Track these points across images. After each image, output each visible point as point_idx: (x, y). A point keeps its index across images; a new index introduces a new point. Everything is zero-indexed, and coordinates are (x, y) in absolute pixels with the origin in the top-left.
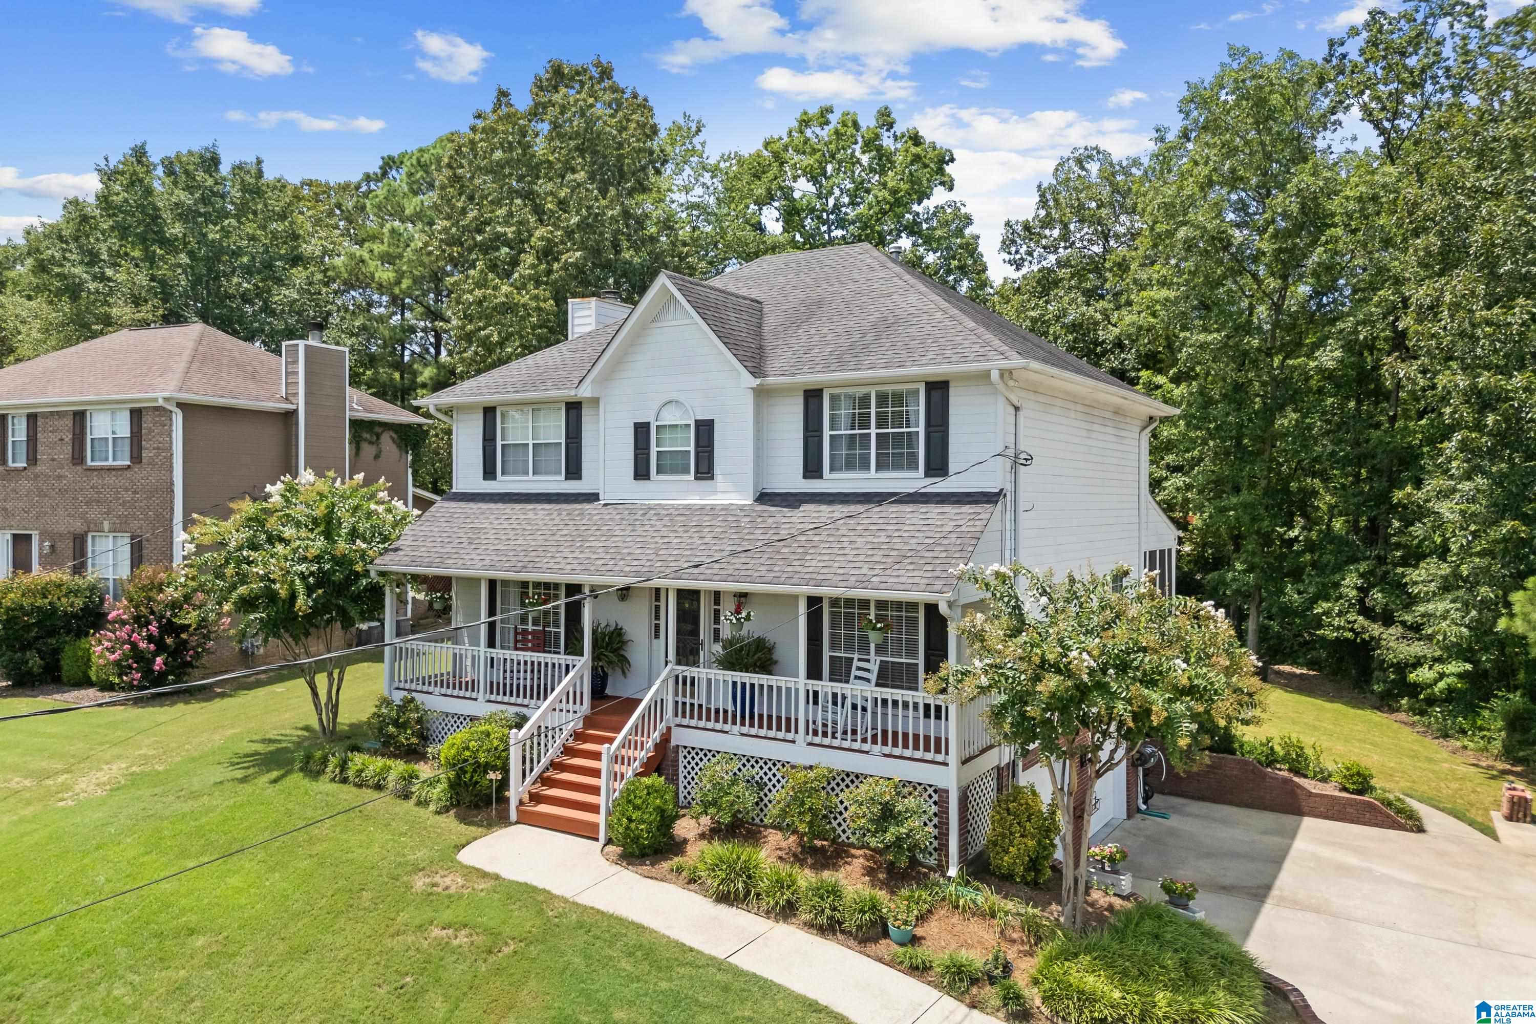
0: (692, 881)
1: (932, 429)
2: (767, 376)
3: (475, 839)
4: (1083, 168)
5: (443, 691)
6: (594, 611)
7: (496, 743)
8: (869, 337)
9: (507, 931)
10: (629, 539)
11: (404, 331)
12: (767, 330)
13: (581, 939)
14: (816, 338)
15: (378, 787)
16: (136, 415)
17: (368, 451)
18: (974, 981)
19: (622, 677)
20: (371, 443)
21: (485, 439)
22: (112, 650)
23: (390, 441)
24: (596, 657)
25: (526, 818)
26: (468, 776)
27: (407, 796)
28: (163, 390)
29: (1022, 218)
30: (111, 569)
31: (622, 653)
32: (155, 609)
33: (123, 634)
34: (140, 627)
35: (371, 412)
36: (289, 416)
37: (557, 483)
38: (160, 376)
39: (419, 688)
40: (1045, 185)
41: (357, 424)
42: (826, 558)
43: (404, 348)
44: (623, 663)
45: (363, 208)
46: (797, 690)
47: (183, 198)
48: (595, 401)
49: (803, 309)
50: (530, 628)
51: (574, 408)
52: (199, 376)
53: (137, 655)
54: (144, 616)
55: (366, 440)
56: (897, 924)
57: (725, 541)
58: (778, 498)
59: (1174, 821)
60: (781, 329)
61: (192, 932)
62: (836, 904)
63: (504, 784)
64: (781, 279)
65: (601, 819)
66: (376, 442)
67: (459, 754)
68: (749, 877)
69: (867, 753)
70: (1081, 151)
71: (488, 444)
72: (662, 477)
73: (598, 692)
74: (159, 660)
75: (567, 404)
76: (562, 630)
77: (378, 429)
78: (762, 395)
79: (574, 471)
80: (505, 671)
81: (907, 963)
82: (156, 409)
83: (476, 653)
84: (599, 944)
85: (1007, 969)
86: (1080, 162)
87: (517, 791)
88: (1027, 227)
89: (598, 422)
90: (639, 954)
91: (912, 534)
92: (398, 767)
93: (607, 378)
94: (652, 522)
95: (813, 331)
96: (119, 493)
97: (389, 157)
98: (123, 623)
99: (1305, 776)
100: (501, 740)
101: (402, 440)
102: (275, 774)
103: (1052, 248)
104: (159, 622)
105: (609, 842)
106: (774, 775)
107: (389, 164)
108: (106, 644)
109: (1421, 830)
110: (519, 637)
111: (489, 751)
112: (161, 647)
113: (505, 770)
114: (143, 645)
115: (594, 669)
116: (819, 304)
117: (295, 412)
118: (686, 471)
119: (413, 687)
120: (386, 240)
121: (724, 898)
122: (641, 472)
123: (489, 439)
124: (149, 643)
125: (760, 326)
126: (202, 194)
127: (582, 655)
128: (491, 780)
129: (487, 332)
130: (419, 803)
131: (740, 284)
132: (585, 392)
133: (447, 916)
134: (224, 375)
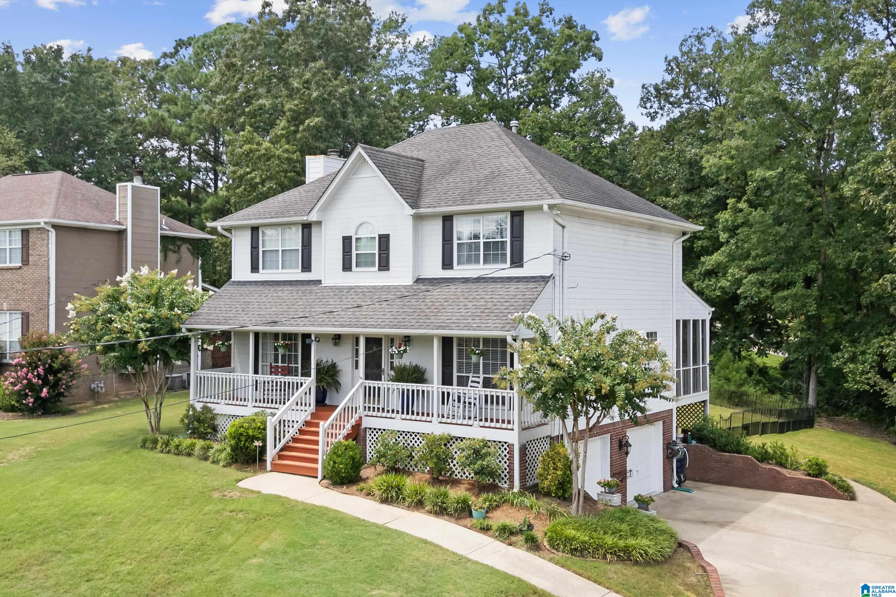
0: (368, 494)
1: (514, 239)
2: (420, 208)
3: (246, 478)
4: (701, 43)
5: (227, 402)
6: (317, 351)
7: (259, 424)
8: (482, 184)
9: (264, 512)
10: (338, 306)
11: (190, 169)
12: (425, 178)
13: (304, 515)
14: (452, 184)
15: (189, 455)
16: (25, 233)
17: (172, 257)
18: (512, 533)
19: (336, 393)
20: (174, 252)
21: (252, 247)
22: (13, 384)
23: (187, 251)
24: (319, 380)
25: (276, 468)
26: (243, 443)
27: (206, 459)
28: (43, 217)
29: (653, 83)
30: (8, 334)
31: (336, 378)
32: (42, 358)
33: (22, 373)
34: (33, 370)
35: (174, 230)
36: (121, 233)
37: (297, 274)
38: (40, 207)
39: (212, 400)
40: (670, 58)
41: (164, 238)
42: (450, 314)
43: (190, 183)
44: (337, 385)
45: (162, 78)
46: (433, 392)
47: (39, 79)
48: (319, 223)
49: (448, 166)
50: (280, 364)
51: (307, 227)
52: (64, 207)
53: (30, 386)
54: (35, 363)
55: (171, 250)
56: (476, 508)
57: (394, 306)
58: (427, 281)
59: (695, 494)
60: (433, 177)
61: (94, 514)
62: (445, 500)
63: (263, 450)
64: (438, 145)
65: (319, 466)
66: (177, 251)
67: (237, 430)
68: (399, 489)
69: (471, 426)
70: (699, 31)
71: (253, 250)
72: (359, 269)
73: (321, 401)
74: (45, 390)
75: (303, 225)
76: (299, 366)
77: (179, 243)
78: (418, 218)
79: (306, 266)
80: (264, 390)
81: (479, 527)
82: (39, 229)
83: (247, 378)
84: (313, 517)
85: (530, 527)
86: (698, 38)
87: (271, 453)
88: (657, 88)
89: (321, 236)
90: (335, 521)
91: (499, 300)
92: (200, 443)
93: (325, 209)
94: (353, 297)
95: (451, 180)
96: (14, 284)
97: (180, 40)
98: (22, 366)
99: (786, 468)
100: (262, 423)
101: (194, 249)
102: (126, 450)
103: (677, 104)
104: (44, 366)
105: (324, 477)
106: (418, 439)
107: (180, 44)
108: (12, 380)
109: (853, 498)
110: (273, 370)
111: (255, 429)
112: (45, 382)
113: (264, 440)
114: (35, 380)
115: (318, 388)
116: (458, 162)
117: (125, 230)
118: (373, 265)
119: (208, 400)
120: (179, 103)
121: (385, 501)
122: (347, 267)
123: (254, 247)
124: (39, 379)
125: (421, 176)
126: (52, 76)
127: (310, 377)
128: (256, 446)
129: (253, 175)
130: (213, 462)
131: (413, 148)
132: (313, 217)
133: (232, 507)
134: (79, 206)
